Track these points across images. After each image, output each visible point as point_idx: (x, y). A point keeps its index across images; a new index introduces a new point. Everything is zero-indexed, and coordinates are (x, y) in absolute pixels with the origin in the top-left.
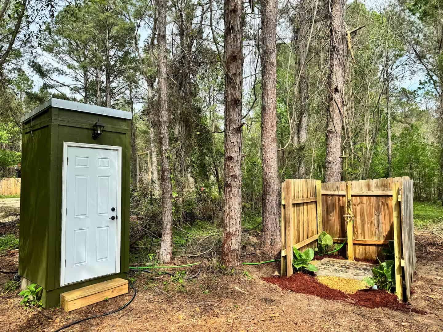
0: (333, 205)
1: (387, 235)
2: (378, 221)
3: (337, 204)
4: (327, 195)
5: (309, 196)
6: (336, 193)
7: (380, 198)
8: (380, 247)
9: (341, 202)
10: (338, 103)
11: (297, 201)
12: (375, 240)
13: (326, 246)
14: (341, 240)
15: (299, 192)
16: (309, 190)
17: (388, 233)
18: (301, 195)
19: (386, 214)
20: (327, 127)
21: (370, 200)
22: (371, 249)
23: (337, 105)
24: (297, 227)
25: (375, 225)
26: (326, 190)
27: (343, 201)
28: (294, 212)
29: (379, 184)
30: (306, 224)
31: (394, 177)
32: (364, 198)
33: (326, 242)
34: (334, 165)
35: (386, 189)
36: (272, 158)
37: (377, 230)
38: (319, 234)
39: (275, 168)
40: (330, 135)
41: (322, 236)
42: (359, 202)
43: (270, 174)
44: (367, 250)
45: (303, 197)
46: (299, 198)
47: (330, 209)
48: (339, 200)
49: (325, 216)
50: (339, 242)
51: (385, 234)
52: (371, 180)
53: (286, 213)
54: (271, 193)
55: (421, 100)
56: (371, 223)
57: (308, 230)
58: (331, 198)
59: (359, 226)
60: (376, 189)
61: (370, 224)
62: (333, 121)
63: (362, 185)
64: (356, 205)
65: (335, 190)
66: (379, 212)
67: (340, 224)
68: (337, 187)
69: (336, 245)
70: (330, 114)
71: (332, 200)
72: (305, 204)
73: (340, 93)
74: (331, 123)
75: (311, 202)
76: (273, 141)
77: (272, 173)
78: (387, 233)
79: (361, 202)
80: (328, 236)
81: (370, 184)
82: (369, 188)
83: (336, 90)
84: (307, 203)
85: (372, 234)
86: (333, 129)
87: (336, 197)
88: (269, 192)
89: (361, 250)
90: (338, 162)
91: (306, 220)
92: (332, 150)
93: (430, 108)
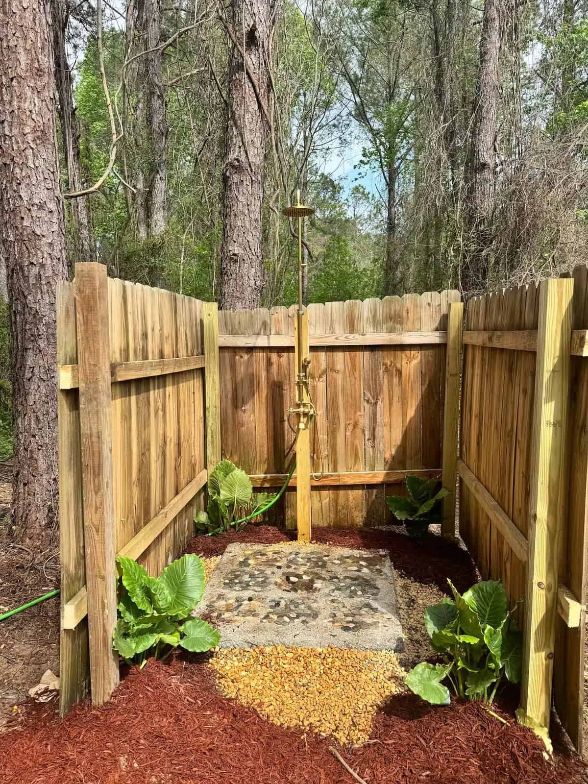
0: (253, 380)
1: (393, 458)
2: (374, 418)
3: (263, 375)
4: (235, 350)
5: (182, 351)
6: (262, 342)
7: (379, 354)
8: (375, 491)
9: (274, 368)
10: (256, 83)
11: (141, 368)
12: (362, 472)
13: (231, 505)
14: (271, 480)
15: (145, 335)
16: (182, 330)
17: (397, 452)
18: (153, 347)
19: (396, 399)
20: (226, 154)
21: (353, 360)
22: (351, 498)
23: (254, 86)
24: (140, 470)
25: (363, 431)
26: (233, 332)
27: (279, 366)
28: (126, 417)
29: (379, 316)
30: (171, 449)
31: (421, 294)
32: (339, 356)
33: (231, 491)
34: (246, 266)
35: (398, 326)
36: (41, 207)
37: (369, 444)
38: (211, 469)
39: (57, 248)
40: (235, 178)
41: (220, 475)
42: (323, 367)
43: (35, 270)
44: (341, 501)
45: (162, 356)
46: (145, 357)
47: (244, 392)
48: (269, 363)
49: (229, 411)
50: (267, 485)
51: (388, 456)
52: (358, 301)
53: (85, 430)
54: (42, 344)
55: (347, 200)
56: (355, 425)
57: (177, 469)
58: (246, 357)
59: (322, 436)
60: (371, 330)
61: (350, 427)
62: (241, 135)
63: (334, 318)
64: (317, 375)
65: (259, 334)
66: (376, 396)
67: (271, 433)
68: (264, 324)
69: (261, 496)
70: (233, 113)
71: (249, 363)
72: (169, 381)
73: (260, 50)
74: (236, 141)
75: (189, 371)
76: (42, 136)
77: (42, 266)
78: (393, 453)
79: (331, 369)
80: (239, 474)
81: (356, 312)
82: (352, 325)
83: (252, 39)
84: (177, 377)
85: (356, 455)
86: (243, 158)
87: (261, 355)
88: (35, 338)
89: (326, 501)
90: (254, 258)
91: (171, 434)
92: (239, 223)
93: (358, 215)
